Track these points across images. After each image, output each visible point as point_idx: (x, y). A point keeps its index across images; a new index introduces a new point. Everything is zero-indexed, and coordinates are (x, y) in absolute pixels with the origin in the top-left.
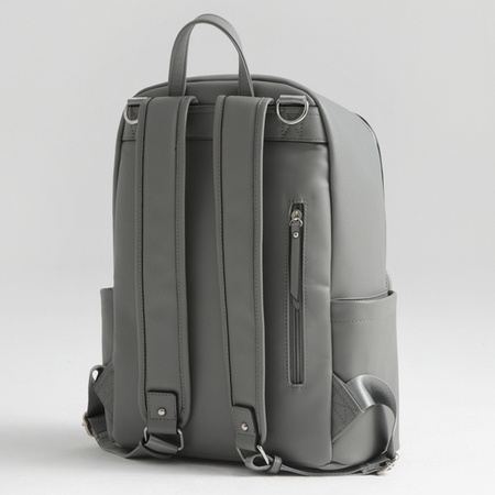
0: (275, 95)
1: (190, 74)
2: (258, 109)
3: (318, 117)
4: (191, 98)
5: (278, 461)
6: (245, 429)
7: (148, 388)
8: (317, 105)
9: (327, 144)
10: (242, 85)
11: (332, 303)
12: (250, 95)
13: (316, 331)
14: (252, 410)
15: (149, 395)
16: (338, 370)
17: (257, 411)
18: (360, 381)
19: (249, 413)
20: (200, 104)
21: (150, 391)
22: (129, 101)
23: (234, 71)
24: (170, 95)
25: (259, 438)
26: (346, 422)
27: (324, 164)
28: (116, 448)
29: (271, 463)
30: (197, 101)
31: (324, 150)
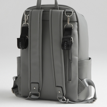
0: (65, 9)
1: (42, 4)
2: (61, 13)
3: (75, 15)
4: (43, 10)
5: (68, 100)
6: (60, 92)
7: (31, 82)
8: (75, 12)
9: (77, 22)
10: (56, 7)
11: (78, 61)
12: (58, 9)
13: (75, 68)
14: (62, 87)
15: (32, 84)
16: (80, 78)
17: (63, 88)
18: (85, 80)
19: (61, 88)
20: (45, 11)
21: (32, 83)
22: (25, 10)
23: (54, 3)
24: (37, 9)
25: (63, 94)
26: (82, 90)
27: (77, 27)
28: (21, 96)
29: (67, 100)
30: (44, 11)
31: (77, 23)
